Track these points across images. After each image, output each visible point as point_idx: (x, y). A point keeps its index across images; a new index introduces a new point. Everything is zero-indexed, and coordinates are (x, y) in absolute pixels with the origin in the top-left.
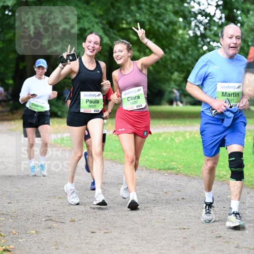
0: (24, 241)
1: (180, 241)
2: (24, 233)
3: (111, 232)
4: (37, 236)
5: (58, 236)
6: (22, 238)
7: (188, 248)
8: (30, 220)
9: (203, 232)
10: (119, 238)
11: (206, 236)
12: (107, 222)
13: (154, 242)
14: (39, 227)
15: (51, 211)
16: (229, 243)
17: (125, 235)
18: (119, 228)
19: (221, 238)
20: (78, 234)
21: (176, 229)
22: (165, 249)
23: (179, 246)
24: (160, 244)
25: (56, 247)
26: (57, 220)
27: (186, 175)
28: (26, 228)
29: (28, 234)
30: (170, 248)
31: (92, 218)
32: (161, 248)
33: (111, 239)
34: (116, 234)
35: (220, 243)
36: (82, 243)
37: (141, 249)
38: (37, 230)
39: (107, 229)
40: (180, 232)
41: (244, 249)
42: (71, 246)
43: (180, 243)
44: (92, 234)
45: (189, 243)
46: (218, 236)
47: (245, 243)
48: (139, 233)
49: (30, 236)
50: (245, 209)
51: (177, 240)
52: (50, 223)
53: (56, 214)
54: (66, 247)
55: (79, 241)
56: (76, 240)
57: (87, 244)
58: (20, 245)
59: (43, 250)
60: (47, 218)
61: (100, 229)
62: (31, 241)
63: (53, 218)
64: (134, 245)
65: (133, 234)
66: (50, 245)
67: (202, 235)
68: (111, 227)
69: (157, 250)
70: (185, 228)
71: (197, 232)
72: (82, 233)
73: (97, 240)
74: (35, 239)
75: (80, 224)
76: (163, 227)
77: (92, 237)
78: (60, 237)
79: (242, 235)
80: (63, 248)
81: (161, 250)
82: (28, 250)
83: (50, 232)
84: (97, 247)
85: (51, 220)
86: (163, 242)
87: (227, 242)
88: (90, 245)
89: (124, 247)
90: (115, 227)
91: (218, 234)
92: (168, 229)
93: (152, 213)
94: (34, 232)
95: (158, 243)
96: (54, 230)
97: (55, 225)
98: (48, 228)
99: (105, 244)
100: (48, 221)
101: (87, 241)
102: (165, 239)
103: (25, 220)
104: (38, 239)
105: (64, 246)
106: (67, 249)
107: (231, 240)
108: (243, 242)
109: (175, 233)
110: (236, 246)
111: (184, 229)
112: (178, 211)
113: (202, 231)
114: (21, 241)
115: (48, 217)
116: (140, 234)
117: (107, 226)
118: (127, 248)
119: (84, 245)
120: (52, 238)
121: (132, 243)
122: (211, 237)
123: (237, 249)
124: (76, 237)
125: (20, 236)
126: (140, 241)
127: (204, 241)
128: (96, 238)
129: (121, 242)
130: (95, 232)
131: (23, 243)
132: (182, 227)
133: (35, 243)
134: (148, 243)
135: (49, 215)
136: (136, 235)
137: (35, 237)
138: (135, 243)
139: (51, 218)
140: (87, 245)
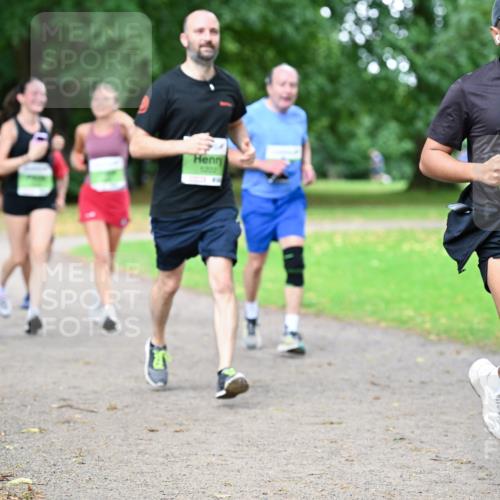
0: (15, 449)
1: (324, 446)
2: (15, 433)
3: (188, 430)
4: (43, 437)
5: (83, 438)
6: (12, 442)
7: (340, 462)
8: (29, 407)
9: (369, 431)
10: (204, 442)
11: (374, 438)
12: (180, 410)
13: (272, 450)
14: (44, 420)
15: (69, 388)
16: (419, 451)
17: (215, 435)
18: (204, 421)
19: (404, 442)
20: (122, 434)
21: (317, 424)
22: (293, 464)
23: (322, 458)
24: (284, 453)
25: (80, 459)
26: (82, 406)
27: (336, 318)
28: (21, 423)
29: (25, 435)
30: (305, 462)
31: (151, 402)
32: (285, 462)
33: (188, 444)
34: (198, 433)
35: (400, 451)
36: (131, 451)
37: (247, 463)
38: (43, 427)
39: (181, 425)
40: (323, 430)
41: (449, 464)
42: (110, 458)
43: (323, 452)
44: (151, 434)
45: (342, 452)
46: (398, 437)
47: (451, 451)
48: (242, 431)
49: (27, 438)
50: (451, 384)
51: (318, 444)
52: (68, 413)
53: (79, 394)
54: (99, 459)
55: (125, 448)
56: (120, 445)
57: (139, 453)
58: (9, 456)
59: (55, 465)
60: (62, 403)
61: (165, 424)
62: (29, 448)
63: (74, 404)
64: (234, 455)
65: (231, 434)
66: (68, 457)
67: (367, 435)
68: (187, 420)
69: (278, 465)
70: (334, 421)
71: (358, 430)
72: (130, 432)
73: (160, 446)
74: (37, 444)
75: (127, 414)
76: (289, 420)
77: (150, 440)
78: (88, 440)
79: (446, 436)
80: (93, 462)
81: (287, 465)
82: (24, 466)
83: (68, 431)
84: (161, 460)
85: (71, 406)
86: (290, 450)
87: (417, 449)
88: (147, 456)
89: (214, 459)
90: (196, 420)
91: (398, 433)
92: (301, 424)
93: (268, 391)
94: (36, 430)
95: (280, 452)
96: (77, 426)
97: (78, 416)
98: (64, 423)
99: (177, 454)
100: (64, 409)
101: (141, 448)
102: (294, 444)
103: (18, 407)
104: (43, 445)
105: (96, 457)
106: (101, 463)
107: (423, 445)
108: (447, 449)
109: (313, 432)
110: (434, 456)
111: (332, 423)
112: (319, 388)
113: (368, 427)
114: (11, 448)
115: (64, 400)
116: (245, 433)
117: (180, 419)
118: (220, 462)
119: (134, 456)
120: (71, 442)
121: (229, 451)
122: (386, 439)
123: (436, 462)
124: (119, 441)
125: (8, 438)
126: (246, 449)
127: (371, 447)
128: (159, 442)
129: (207, 450)
130: (157, 431)
131: (13, 452)
132: (327, 420)
133: (38, 451)
134: (260, 451)
135: (66, 397)
136: (236, 437)
137: (38, 440)
138: (235, 452)
139: (69, 403)
140: (140, 457)
